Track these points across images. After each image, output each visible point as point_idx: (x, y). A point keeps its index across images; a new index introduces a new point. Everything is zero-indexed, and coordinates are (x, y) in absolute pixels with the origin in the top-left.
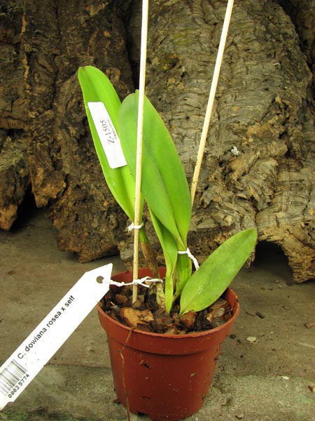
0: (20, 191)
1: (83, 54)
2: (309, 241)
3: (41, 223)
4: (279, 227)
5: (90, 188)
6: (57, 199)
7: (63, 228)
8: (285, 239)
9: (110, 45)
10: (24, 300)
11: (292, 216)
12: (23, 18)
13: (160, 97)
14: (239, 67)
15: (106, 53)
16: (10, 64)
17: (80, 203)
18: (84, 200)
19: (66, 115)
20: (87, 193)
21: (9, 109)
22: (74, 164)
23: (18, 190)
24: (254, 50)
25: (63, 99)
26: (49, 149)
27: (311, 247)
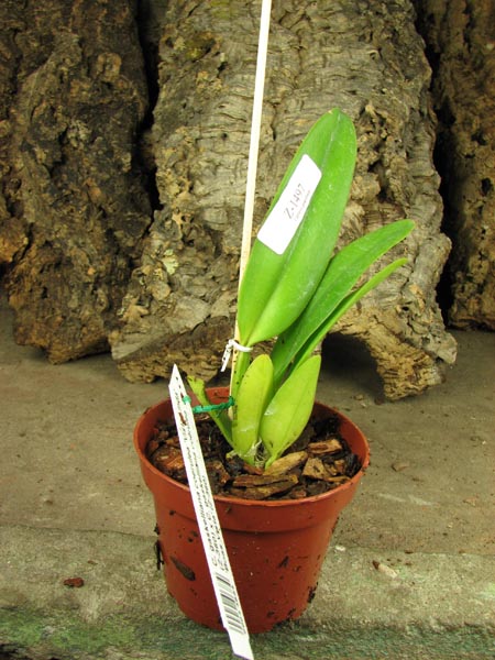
1: (62, 30)
2: (408, 336)
4: (360, 312)
5: (66, 246)
6: (14, 264)
7: (22, 308)
8: (370, 331)
9: (106, 16)
11: (382, 295)
13: (185, 101)
14: (312, 54)
15: (99, 29)
17: (52, 270)
18: (58, 265)
19: (30, 129)
20: (62, 254)
22: (42, 208)
24: (338, 28)
25: (26, 104)
26: (4, 184)
27: (412, 345)
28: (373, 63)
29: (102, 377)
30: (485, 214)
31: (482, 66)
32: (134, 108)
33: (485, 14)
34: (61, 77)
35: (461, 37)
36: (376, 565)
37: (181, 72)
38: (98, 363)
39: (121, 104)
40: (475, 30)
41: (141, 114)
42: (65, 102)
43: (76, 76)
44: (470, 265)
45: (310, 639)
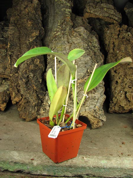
0: (7, 99)
2: (96, 116)
3: (14, 108)
4: (86, 112)
6: (19, 102)
7: (21, 111)
8: (88, 115)
10: (8, 133)
11: (90, 108)
12: (9, 42)
16: (5, 56)
18: (27, 102)
19: (22, 75)
20: (28, 100)
21: (4, 72)
22: (24, 91)
23: (7, 98)
25: (21, 70)
26: (17, 86)
27: (97, 118)
28: (90, 60)
29: (36, 124)
30: (117, 89)
31: (116, 55)
32: (42, 70)
33: (117, 44)
34: (28, 64)
35: (112, 49)
36: (83, 158)
37: (52, 62)
38: (35, 121)
39: (39, 68)
40: (115, 48)
41: (43, 70)
42: (29, 69)
43: (31, 64)
44: (113, 99)
45: (71, 169)
